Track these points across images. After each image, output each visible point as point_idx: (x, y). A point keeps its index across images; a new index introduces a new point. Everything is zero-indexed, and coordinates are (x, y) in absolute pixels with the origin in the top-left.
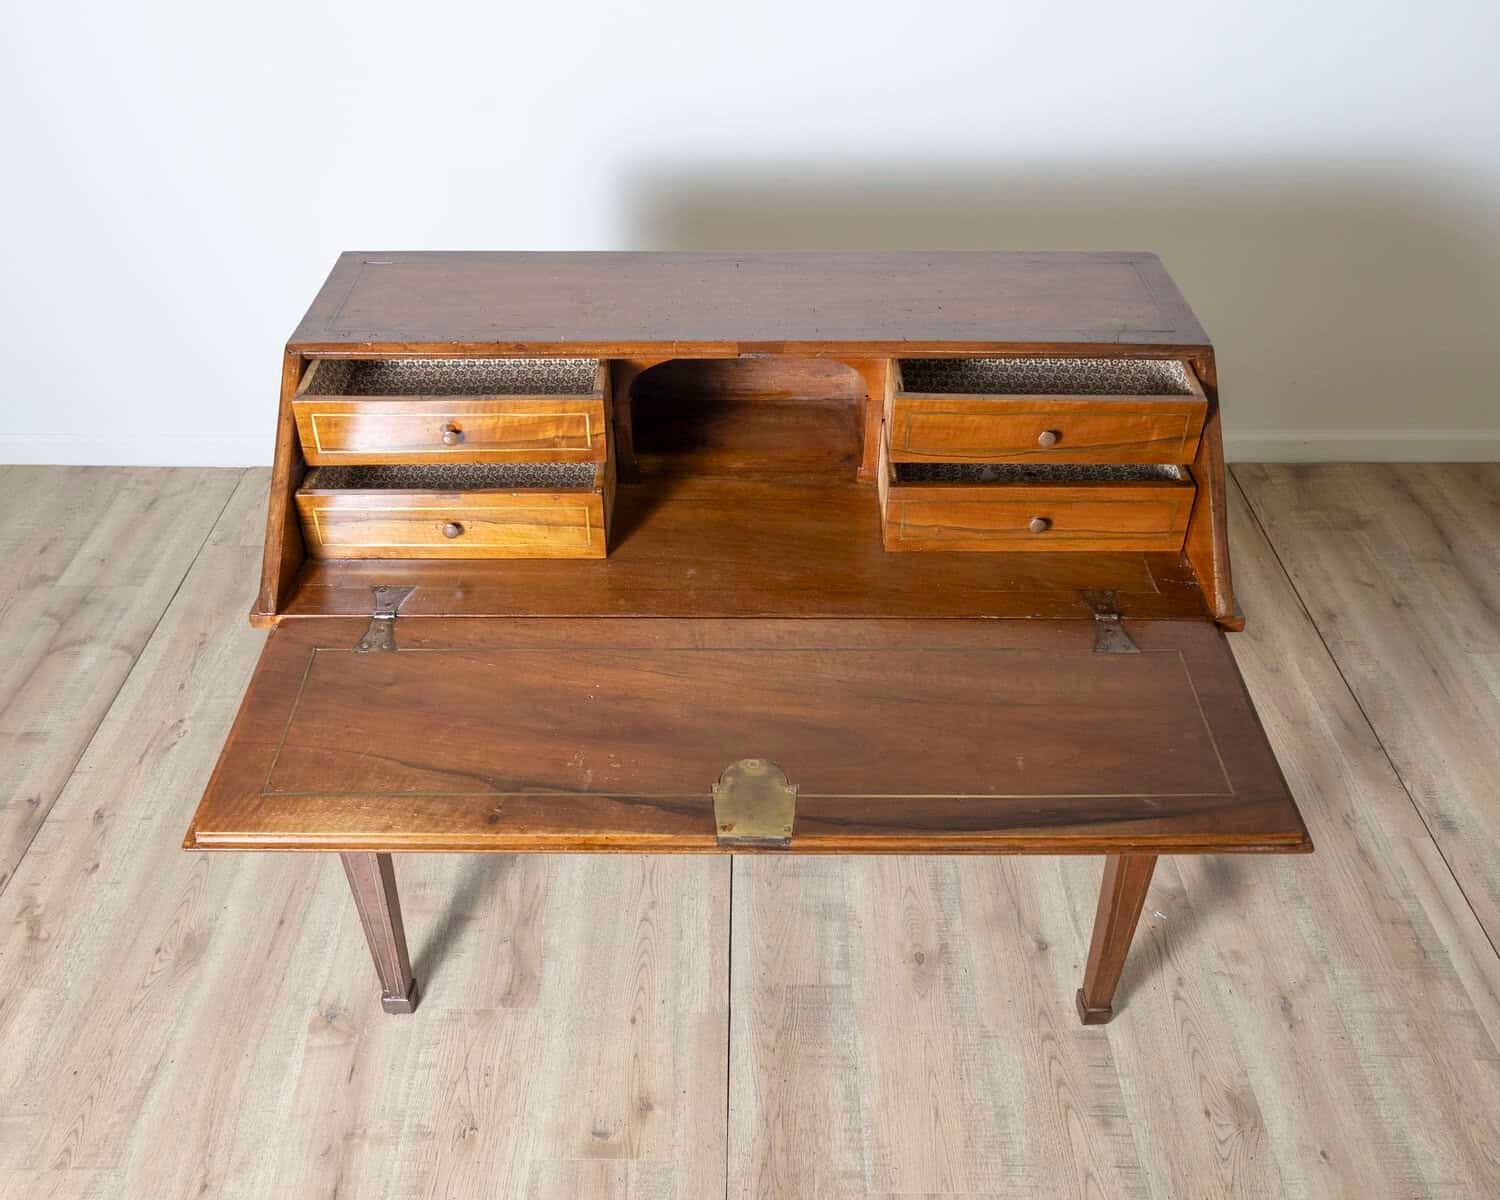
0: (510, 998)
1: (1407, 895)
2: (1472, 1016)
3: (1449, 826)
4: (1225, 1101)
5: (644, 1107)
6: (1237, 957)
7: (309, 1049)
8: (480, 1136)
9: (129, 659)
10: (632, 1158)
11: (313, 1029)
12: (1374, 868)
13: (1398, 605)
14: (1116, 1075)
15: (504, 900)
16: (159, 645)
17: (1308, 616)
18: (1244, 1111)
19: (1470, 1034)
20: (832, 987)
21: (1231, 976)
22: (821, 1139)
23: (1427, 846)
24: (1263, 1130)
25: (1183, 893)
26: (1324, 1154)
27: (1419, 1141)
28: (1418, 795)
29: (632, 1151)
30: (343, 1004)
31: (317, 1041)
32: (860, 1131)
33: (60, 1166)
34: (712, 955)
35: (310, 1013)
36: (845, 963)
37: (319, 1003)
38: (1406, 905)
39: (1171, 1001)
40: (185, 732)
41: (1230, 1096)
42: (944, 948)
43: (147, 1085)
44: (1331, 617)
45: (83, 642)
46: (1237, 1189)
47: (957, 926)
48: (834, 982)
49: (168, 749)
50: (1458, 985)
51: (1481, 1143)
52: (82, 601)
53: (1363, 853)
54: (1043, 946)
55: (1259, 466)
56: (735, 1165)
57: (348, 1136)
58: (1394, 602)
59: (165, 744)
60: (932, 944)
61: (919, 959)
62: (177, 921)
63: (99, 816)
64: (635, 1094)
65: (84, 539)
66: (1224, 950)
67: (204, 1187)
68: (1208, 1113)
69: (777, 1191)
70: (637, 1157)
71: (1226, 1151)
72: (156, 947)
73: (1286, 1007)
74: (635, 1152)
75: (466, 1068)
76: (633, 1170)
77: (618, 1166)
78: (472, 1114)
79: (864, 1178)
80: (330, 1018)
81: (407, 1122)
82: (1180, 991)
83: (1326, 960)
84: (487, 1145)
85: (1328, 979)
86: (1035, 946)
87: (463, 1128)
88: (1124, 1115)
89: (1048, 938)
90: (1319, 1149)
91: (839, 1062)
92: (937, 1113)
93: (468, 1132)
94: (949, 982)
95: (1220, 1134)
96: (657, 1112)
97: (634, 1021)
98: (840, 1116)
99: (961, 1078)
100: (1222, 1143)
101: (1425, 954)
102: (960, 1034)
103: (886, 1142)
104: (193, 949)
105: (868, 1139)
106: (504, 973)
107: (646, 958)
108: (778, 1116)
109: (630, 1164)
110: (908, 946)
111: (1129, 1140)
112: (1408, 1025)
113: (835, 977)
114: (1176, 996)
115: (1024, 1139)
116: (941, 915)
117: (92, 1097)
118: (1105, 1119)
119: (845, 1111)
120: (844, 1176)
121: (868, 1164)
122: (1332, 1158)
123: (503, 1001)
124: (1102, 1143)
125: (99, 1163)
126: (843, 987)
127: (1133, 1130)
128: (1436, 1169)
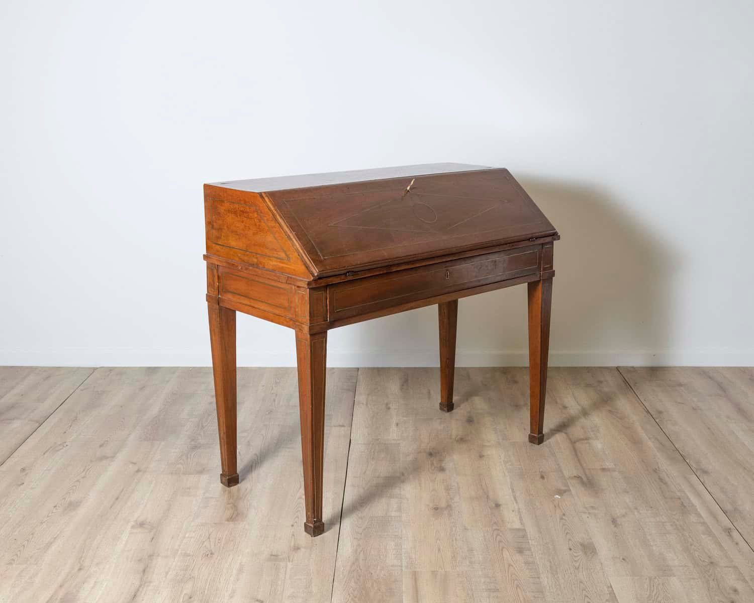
0: (232, 519)
1: (680, 491)
2: (704, 523)
3: (705, 472)
4: (580, 546)
5: (296, 548)
7: (131, 533)
8: (215, 556)
9: (37, 425)
10: (289, 561)
11: (133, 527)
12: (666, 483)
13: (695, 409)
14: (528, 540)
16: (53, 420)
17: (648, 412)
18: (589, 549)
19: (701, 528)
20: (391, 516)
21: (589, 513)
22: (382, 557)
23: (694, 479)
24: (595, 553)
26: (623, 559)
27: (670, 556)
28: (692, 463)
29: (289, 560)
30: (148, 521)
31: (135, 531)
32: (401, 555)
33: (10, 564)
35: (132, 523)
36: (399, 509)
37: (136, 521)
38: (679, 494)
39: (558, 520)
40: (67, 446)
41: (582, 545)
42: (449, 507)
43: (49, 545)
44: (660, 412)
45: (14, 419)
46: (581, 568)
47: (457, 499)
48: (393, 515)
49: (58, 451)
50: (699, 515)
51: (699, 556)
52: (12, 407)
53: (661, 479)
54: (498, 506)
55: (632, 367)
56: (339, 564)
57: (151, 556)
58: (693, 408)
59: (58, 449)
60: (443, 504)
61: (436, 509)
62: (65, 499)
63: (23, 470)
64: (292, 544)
65: (12, 388)
66: (587, 506)
67: (80, 569)
68: (570, 549)
69: (359, 571)
70: (292, 561)
71: (576, 559)
72: (54, 505)
73: (614, 521)
74: (291, 560)
75: (209, 538)
76: (290, 565)
77: (282, 564)
78: (211, 550)
79: (402, 567)
80: (142, 525)
81: (179, 552)
82: (564, 517)
83: (636, 509)
84: (219, 558)
85: (636, 513)
86: (494, 505)
87: (207, 553)
88: (529, 549)
89: (500, 503)
90: (621, 558)
91: (393, 537)
92: (439, 550)
93: (210, 555)
94: (450, 515)
95: (575, 554)
96: (303, 550)
97: (292, 526)
98: (391, 551)
99: (452, 541)
100: (575, 557)
101: (685, 507)
102: (454, 529)
103: (413, 557)
104: (73, 506)
105: (405, 557)
106: (228, 513)
107: (300, 509)
108: (361, 551)
109: (288, 563)
110: (431, 505)
111: (531, 556)
112: (672, 525)
113: (393, 514)
114: (561, 519)
115: (480, 556)
116: (448, 497)
117: (24, 546)
118: (520, 551)
119: (395, 549)
120: (392, 566)
121: (404, 564)
122: (628, 561)
123: (228, 520)
124: (518, 557)
125: (28, 563)
126: (398, 517)
127: (534, 554)
128: (676, 563)
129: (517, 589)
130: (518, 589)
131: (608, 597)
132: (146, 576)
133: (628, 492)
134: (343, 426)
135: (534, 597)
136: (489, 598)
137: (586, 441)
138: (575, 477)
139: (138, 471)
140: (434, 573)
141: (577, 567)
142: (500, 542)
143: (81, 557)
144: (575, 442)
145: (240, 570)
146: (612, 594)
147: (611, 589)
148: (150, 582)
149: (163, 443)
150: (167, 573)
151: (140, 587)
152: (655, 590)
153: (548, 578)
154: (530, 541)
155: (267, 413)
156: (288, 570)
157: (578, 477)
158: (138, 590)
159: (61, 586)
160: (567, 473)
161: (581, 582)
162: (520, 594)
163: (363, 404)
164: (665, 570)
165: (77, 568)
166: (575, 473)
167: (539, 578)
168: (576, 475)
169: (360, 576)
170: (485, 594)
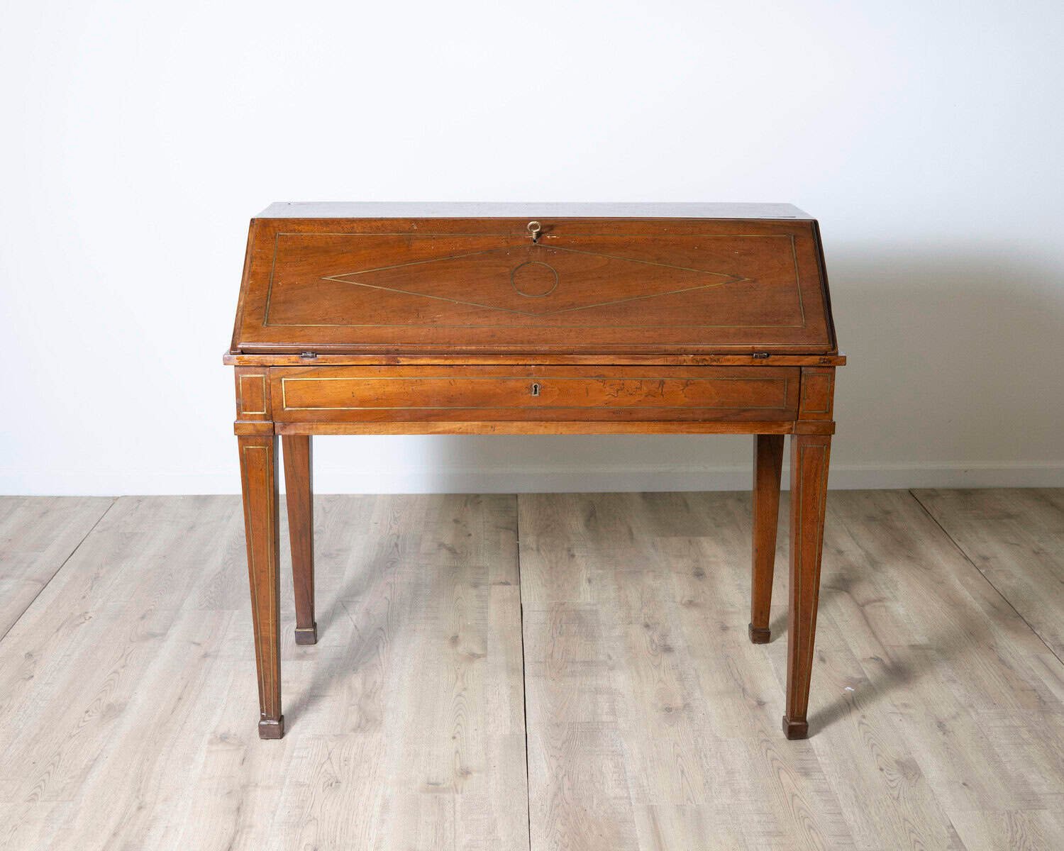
0: (359, 728)
1: (1033, 678)
4: (895, 764)
5: (465, 773)
6: (905, 706)
7: (209, 752)
8: (343, 786)
9: (39, 586)
10: (458, 793)
11: (211, 743)
12: (1011, 668)
13: (1036, 553)
14: (815, 755)
15: (350, 688)
16: (64, 578)
17: (966, 558)
18: (909, 769)
20: (603, 722)
21: (901, 714)
22: (597, 784)
23: (1049, 657)
24: (920, 775)
25: (866, 679)
26: (964, 784)
27: (1033, 778)
28: (1045, 635)
29: (457, 790)
30: (233, 732)
31: (214, 748)
32: (626, 780)
33: (31, 801)
34: (512, 711)
35: (208, 737)
36: (613, 712)
37: (214, 732)
38: (1033, 683)
39: (856, 725)
40: (90, 617)
41: (897, 762)
42: (686, 706)
43: (88, 770)
44: (985, 559)
46: (901, 798)
47: (697, 694)
48: (604, 720)
49: (78, 625)
53: (1002, 661)
54: (761, 704)
55: (933, 490)
56: (533, 795)
57: (244, 787)
58: (1034, 552)
59: (77, 623)
60: (678, 702)
61: (669, 710)
62: (100, 699)
63: (30, 655)
64: (458, 767)
66: (897, 703)
67: (140, 808)
68: (881, 769)
69: (566, 806)
70: (462, 792)
71: (894, 784)
72: (86, 710)
73: (941, 725)
74: (460, 791)
75: (329, 758)
76: (459, 798)
77: (447, 796)
78: (336, 777)
79: (630, 799)
80: (224, 738)
81: (288, 780)
82: (864, 721)
83: (971, 706)
84: (349, 789)
85: (973, 714)
86: (755, 703)
87: (330, 782)
88: (820, 771)
89: (765, 700)
90: (961, 782)
91: (610, 753)
92: (683, 772)
93: (334, 784)
94: (691, 720)
95: (890, 777)
96: (475, 775)
97: (454, 738)
98: (611, 775)
99: (701, 758)
100: (891, 781)
101: (1045, 703)
102: (700, 740)
103: (645, 784)
104: (114, 711)
105: (632, 783)
106: (354, 719)
107: (461, 712)
108: (565, 775)
109: (456, 796)
110: (660, 705)
111: (824, 781)
112: (1029, 731)
113: (605, 718)
114: (860, 723)
115: (747, 782)
116: (685, 691)
117: (49, 773)
118: (806, 773)
119: (615, 772)
120: (615, 798)
121: (633, 793)
122: (970, 785)
123: (354, 730)
124: (804, 782)
125: (60, 799)
126: (611, 722)
127: (827, 777)
128: (1045, 788)
129: (809, 831)
130: (812, 831)
131: (949, 841)
132: (242, 819)
133: (954, 681)
134: (507, 584)
135: (838, 843)
136: (770, 845)
137: (878, 604)
138: (871, 658)
139: (206, 656)
140: (680, 809)
141: (896, 796)
142: (773, 759)
143: (139, 790)
144: (863, 606)
145: (385, 807)
146: (955, 836)
147: (952, 830)
148: (251, 826)
149: (236, 612)
150: (274, 813)
151: (237, 832)
152: (1020, 831)
153: (854, 814)
154: (819, 758)
155: (389, 564)
156: (458, 807)
157: (877, 659)
158: (234, 839)
159: (115, 834)
160: (858, 653)
161: (905, 820)
162: (816, 840)
163: (532, 549)
164: (1031, 801)
165: (135, 805)
166: (870, 653)
167: (840, 814)
168: (872, 656)
169: (568, 815)
170: (762, 840)
